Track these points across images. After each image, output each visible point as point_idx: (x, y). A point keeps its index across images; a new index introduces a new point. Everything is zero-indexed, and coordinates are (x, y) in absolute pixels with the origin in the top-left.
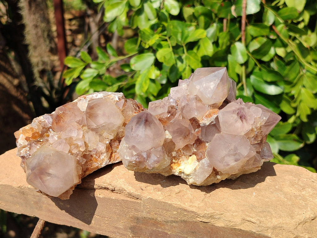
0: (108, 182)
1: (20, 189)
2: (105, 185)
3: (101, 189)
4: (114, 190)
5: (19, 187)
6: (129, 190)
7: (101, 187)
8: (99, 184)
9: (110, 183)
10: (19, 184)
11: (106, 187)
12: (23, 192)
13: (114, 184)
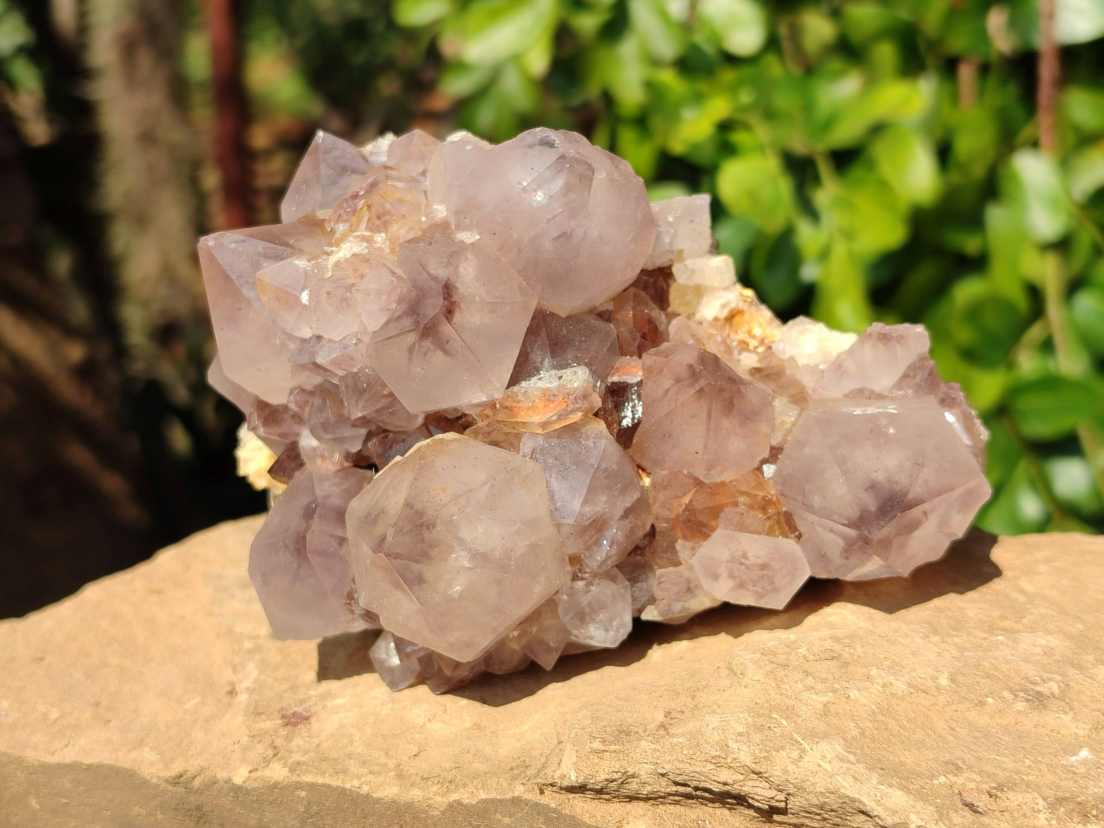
0: (745, 757)
1: (181, 789)
2: (725, 776)
3: (697, 797)
4: (784, 812)
5: (177, 780)
6: (895, 812)
7: (696, 789)
8: (687, 768)
9: (758, 769)
10: (173, 759)
11: (735, 789)
12: (198, 808)
13: (786, 771)
